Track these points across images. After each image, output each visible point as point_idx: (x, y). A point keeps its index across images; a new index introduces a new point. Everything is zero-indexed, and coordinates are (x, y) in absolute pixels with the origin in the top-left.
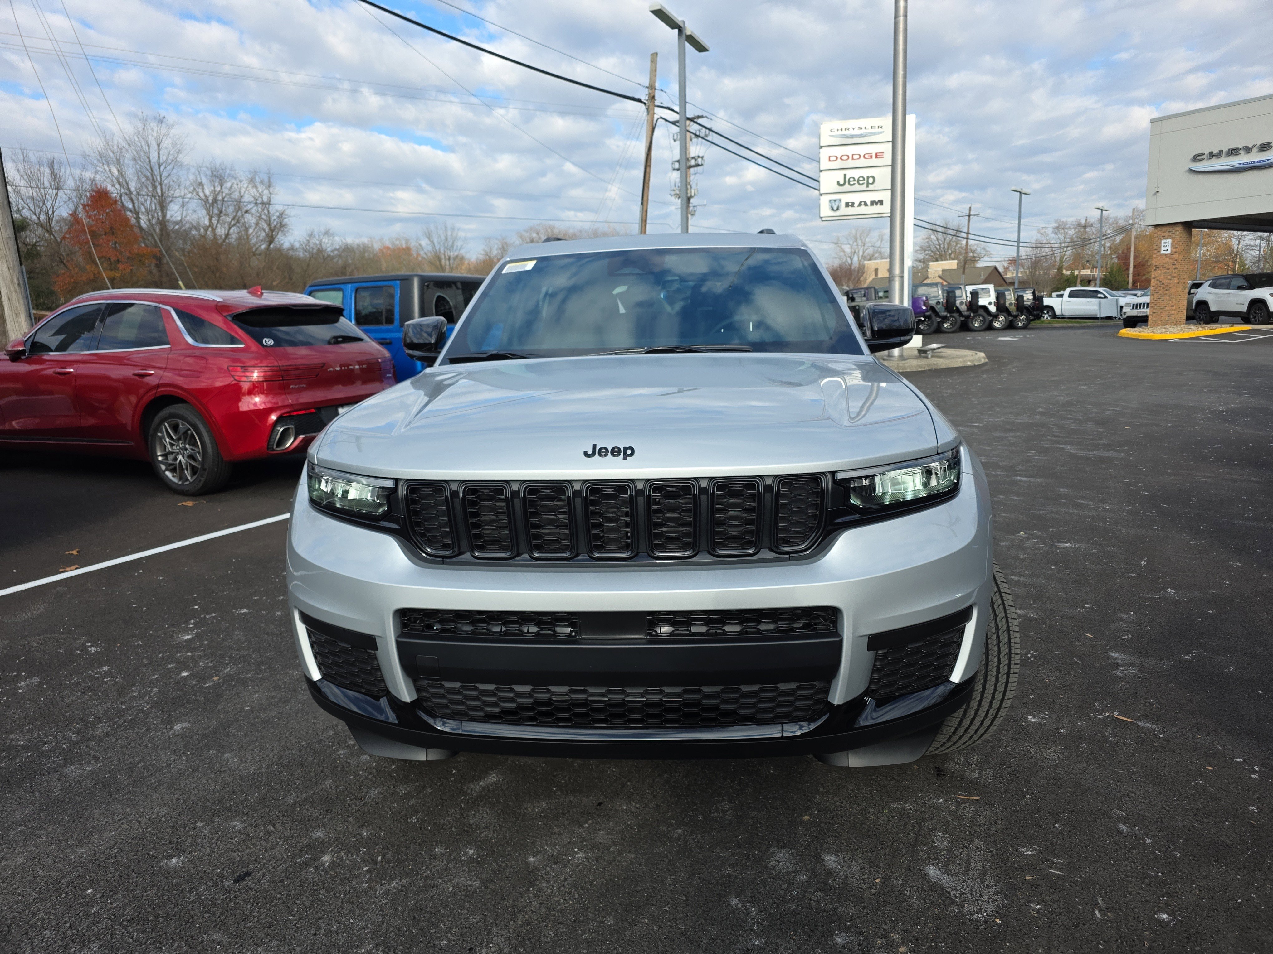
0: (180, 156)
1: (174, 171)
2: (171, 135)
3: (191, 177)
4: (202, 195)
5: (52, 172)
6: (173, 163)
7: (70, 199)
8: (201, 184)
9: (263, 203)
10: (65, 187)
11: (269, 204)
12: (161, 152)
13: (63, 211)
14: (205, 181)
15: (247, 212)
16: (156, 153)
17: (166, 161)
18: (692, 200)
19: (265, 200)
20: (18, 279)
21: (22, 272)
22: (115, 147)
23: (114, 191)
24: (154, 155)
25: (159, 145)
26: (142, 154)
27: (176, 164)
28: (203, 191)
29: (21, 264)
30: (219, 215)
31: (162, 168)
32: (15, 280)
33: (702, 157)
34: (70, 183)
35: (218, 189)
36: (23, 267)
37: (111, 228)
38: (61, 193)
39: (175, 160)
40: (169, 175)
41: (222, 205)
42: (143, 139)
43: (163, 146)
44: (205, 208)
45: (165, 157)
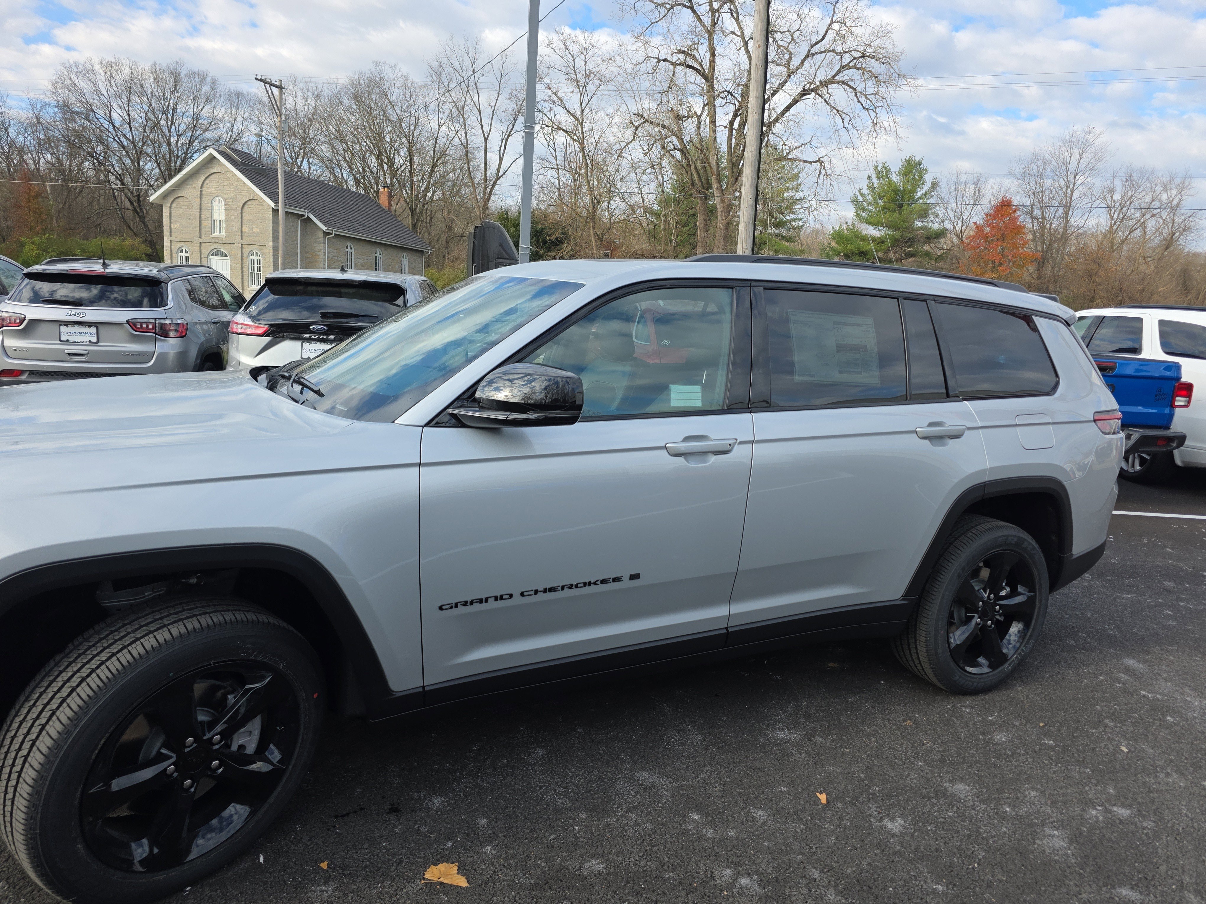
1: (1090, 179)
2: (1097, 144)
3: (1105, 184)
4: (1109, 201)
5: (976, 188)
6: (1089, 172)
7: (983, 209)
8: (1112, 191)
9: (1171, 208)
10: (982, 202)
11: (1177, 208)
12: (1081, 162)
13: (973, 222)
14: (1118, 187)
16: (1076, 162)
17: (1083, 170)
19: (1174, 204)
24: (1073, 164)
25: (1081, 154)
27: (1093, 170)
31: (1078, 177)
34: (987, 197)
35: (1130, 194)
38: (978, 206)
40: (1083, 182)
41: (1129, 210)
43: (1085, 156)
44: (1110, 214)
45: (1084, 166)
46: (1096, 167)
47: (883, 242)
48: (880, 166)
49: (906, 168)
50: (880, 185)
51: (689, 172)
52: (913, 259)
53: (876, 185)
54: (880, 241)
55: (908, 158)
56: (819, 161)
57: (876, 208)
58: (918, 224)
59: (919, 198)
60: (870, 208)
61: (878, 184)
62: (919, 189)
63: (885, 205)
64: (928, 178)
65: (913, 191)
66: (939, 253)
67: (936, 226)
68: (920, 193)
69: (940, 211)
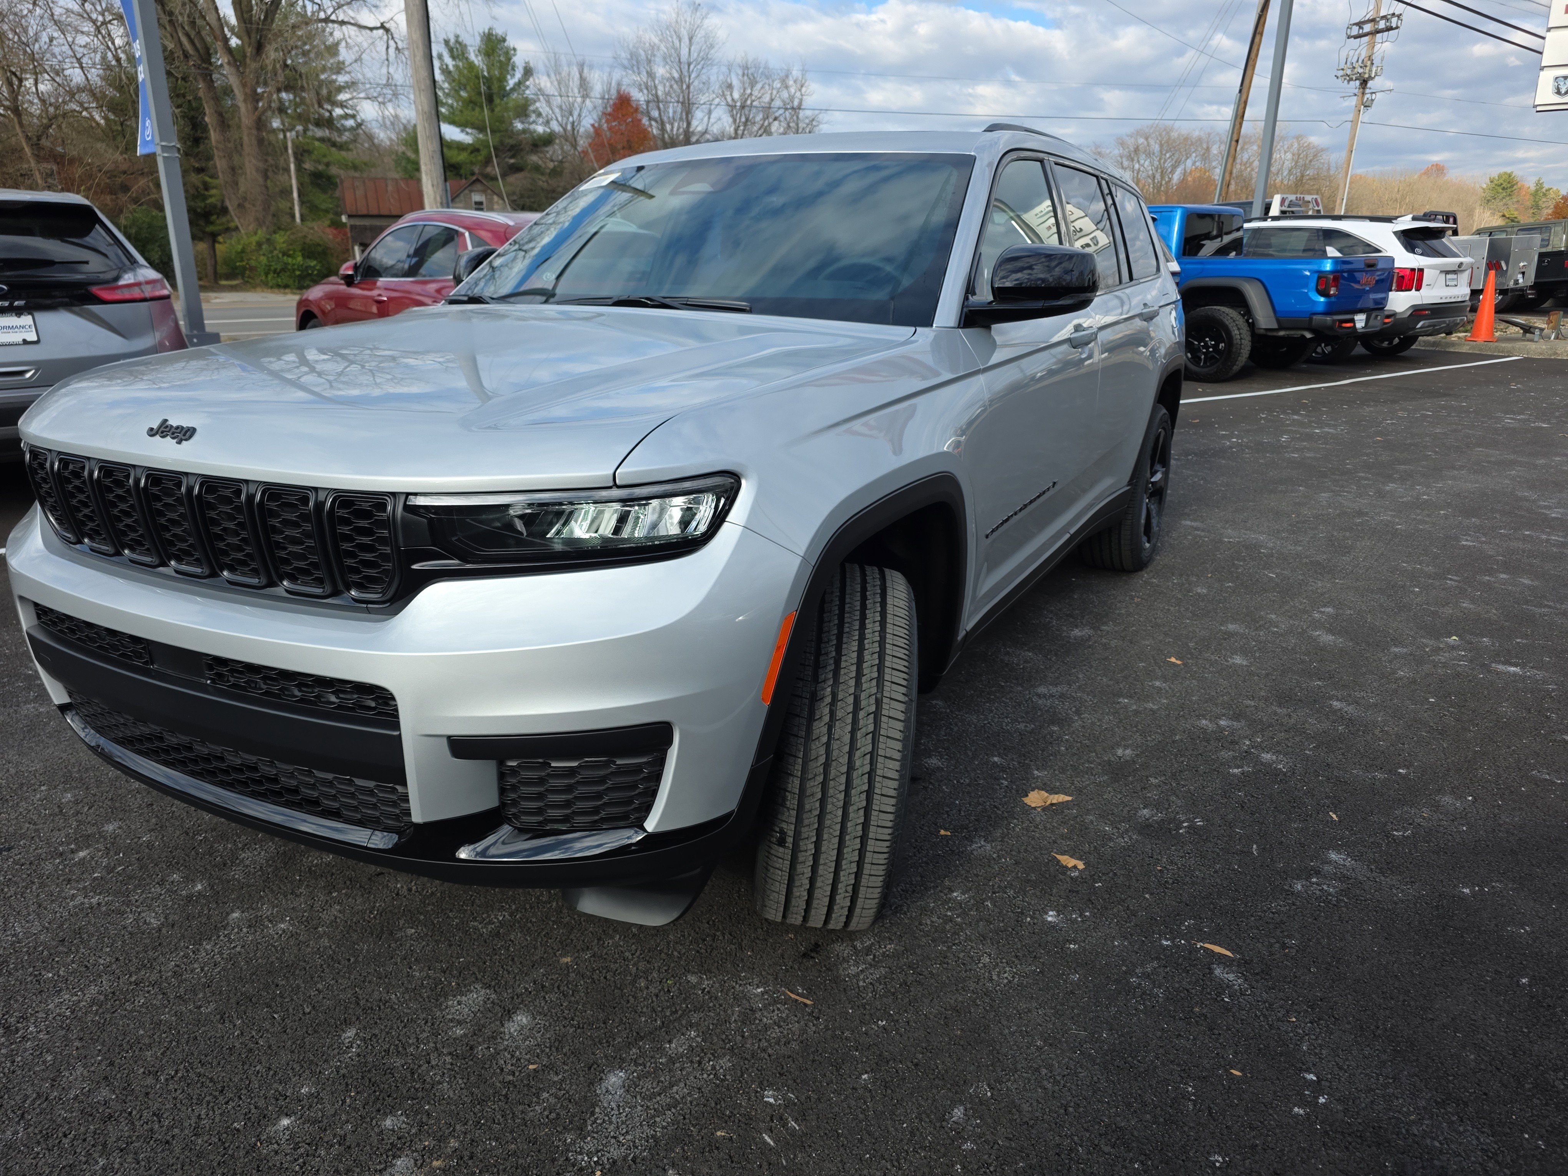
0: (712, 51)
1: (704, 71)
2: (705, 26)
3: (721, 77)
4: (729, 99)
5: (581, 77)
6: (702, 62)
7: (595, 107)
8: (730, 87)
9: (793, 108)
10: (592, 95)
11: (799, 108)
12: (692, 48)
13: (587, 123)
14: (735, 82)
15: (775, 119)
16: (687, 50)
17: (696, 60)
18: (1370, 84)
19: (796, 103)
20: (441, 198)
21: (446, 191)
22: (648, 45)
23: (639, 97)
24: (684, 52)
25: (691, 39)
26: (673, 51)
27: (706, 60)
28: (731, 95)
29: (446, 180)
30: (745, 124)
31: (692, 67)
32: (438, 199)
33: (1399, 16)
34: (597, 89)
35: (748, 91)
36: (448, 184)
37: (628, 141)
38: (588, 101)
39: (706, 58)
40: (698, 75)
41: (750, 111)
42: (675, 32)
43: (695, 40)
44: (732, 116)
45: (696, 55)
46: (709, 56)
47: (478, 150)
48: (452, 41)
49: (486, 45)
50: (456, 67)
51: (174, 35)
52: (520, 175)
53: (451, 68)
54: (474, 149)
55: (487, 31)
56: (382, 26)
57: (457, 102)
58: (519, 126)
59: (513, 90)
60: (450, 101)
61: (454, 66)
62: (509, 77)
63: (470, 97)
64: (518, 60)
65: (502, 80)
66: (551, 165)
67: (540, 129)
68: (511, 82)
69: (541, 105)
